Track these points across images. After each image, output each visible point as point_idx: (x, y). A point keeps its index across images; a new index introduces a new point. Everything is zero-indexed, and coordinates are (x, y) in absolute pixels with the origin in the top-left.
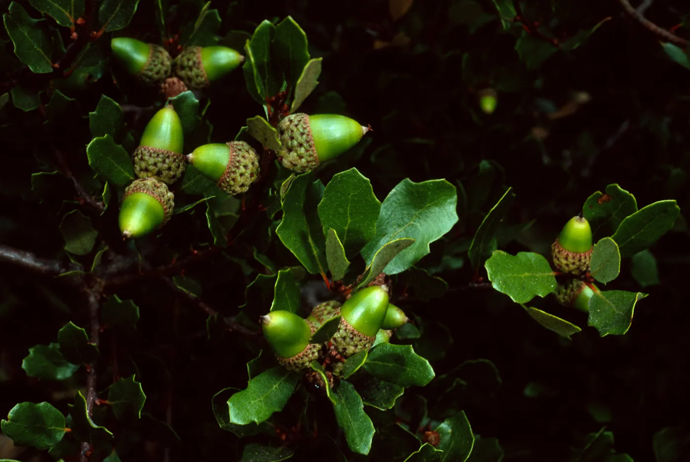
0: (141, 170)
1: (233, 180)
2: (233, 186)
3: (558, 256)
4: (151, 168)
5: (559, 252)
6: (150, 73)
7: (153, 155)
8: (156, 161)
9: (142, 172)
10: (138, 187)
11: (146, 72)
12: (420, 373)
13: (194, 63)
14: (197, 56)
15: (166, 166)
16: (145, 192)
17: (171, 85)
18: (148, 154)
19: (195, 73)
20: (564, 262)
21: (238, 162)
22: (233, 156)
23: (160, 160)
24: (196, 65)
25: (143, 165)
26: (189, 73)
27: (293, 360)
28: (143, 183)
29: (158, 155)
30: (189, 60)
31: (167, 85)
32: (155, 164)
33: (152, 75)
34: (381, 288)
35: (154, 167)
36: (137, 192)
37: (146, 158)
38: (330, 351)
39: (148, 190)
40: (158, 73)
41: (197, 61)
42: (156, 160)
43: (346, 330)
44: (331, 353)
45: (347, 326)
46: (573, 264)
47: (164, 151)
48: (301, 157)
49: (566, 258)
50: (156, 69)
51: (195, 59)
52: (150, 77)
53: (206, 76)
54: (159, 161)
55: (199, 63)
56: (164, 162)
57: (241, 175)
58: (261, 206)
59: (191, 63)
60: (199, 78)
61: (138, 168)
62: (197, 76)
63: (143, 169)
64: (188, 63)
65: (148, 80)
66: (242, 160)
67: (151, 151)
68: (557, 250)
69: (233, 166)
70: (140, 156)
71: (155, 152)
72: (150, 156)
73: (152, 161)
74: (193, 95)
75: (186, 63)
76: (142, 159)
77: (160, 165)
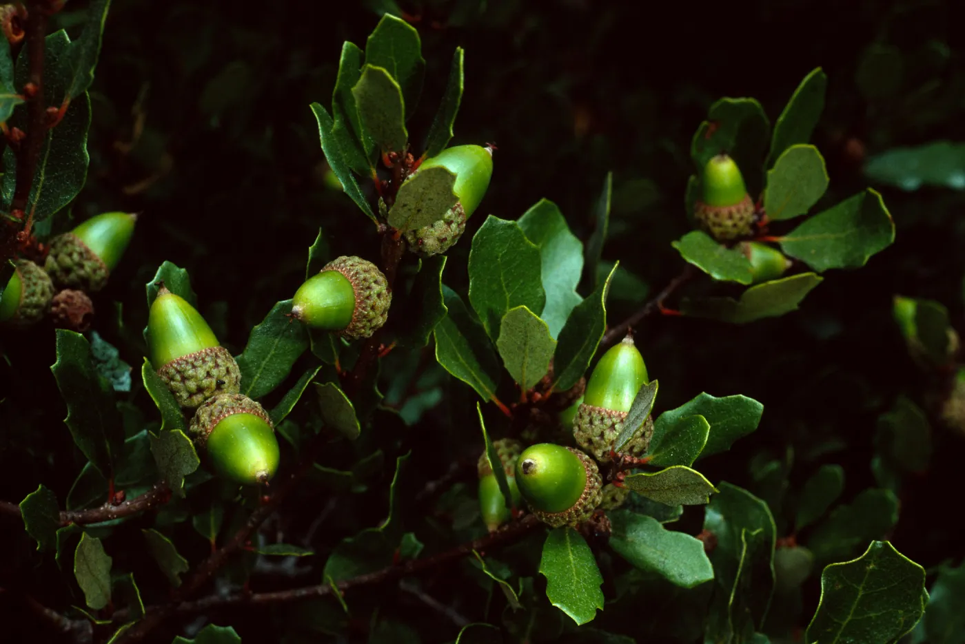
0: (191, 395)
1: (373, 308)
2: (374, 318)
3: (717, 220)
4: (205, 382)
5: (717, 215)
6: (35, 299)
7: (196, 364)
8: (208, 369)
9: (194, 397)
10: (216, 413)
11: (28, 301)
12: (742, 416)
13: (81, 254)
14: (76, 242)
15: (223, 369)
16: (231, 413)
17: (69, 301)
18: (189, 367)
19: (89, 267)
20: (729, 223)
21: (365, 280)
22: (352, 277)
23: (211, 364)
24: (85, 255)
25: (192, 385)
26: (82, 272)
27: (580, 504)
28: (219, 405)
29: (204, 361)
30: (70, 255)
31: (62, 305)
32: (209, 374)
33: (39, 300)
34: (625, 343)
35: (209, 380)
36: (221, 420)
37: (191, 372)
38: (622, 460)
39: (233, 408)
40: (43, 294)
41: (83, 250)
42: (206, 367)
43: (622, 421)
44: (625, 460)
45: (620, 415)
46: (741, 219)
47: (206, 350)
48: (449, 223)
49: (731, 217)
50: (39, 289)
51: (78, 249)
52: (36, 306)
53: (104, 266)
54: (211, 368)
55: (87, 251)
56: (217, 366)
57: (379, 295)
58: (382, 347)
59: (76, 256)
60: (98, 272)
61: (185, 395)
62: (95, 271)
63: (195, 391)
64: (72, 260)
65: (34, 311)
66: (367, 275)
67: (190, 360)
68: (711, 216)
69: (362, 289)
70: (178, 377)
71: (196, 359)
72: (194, 367)
73: (201, 373)
74: (172, 265)
75: (67, 261)
76: (184, 379)
77: (214, 372)
